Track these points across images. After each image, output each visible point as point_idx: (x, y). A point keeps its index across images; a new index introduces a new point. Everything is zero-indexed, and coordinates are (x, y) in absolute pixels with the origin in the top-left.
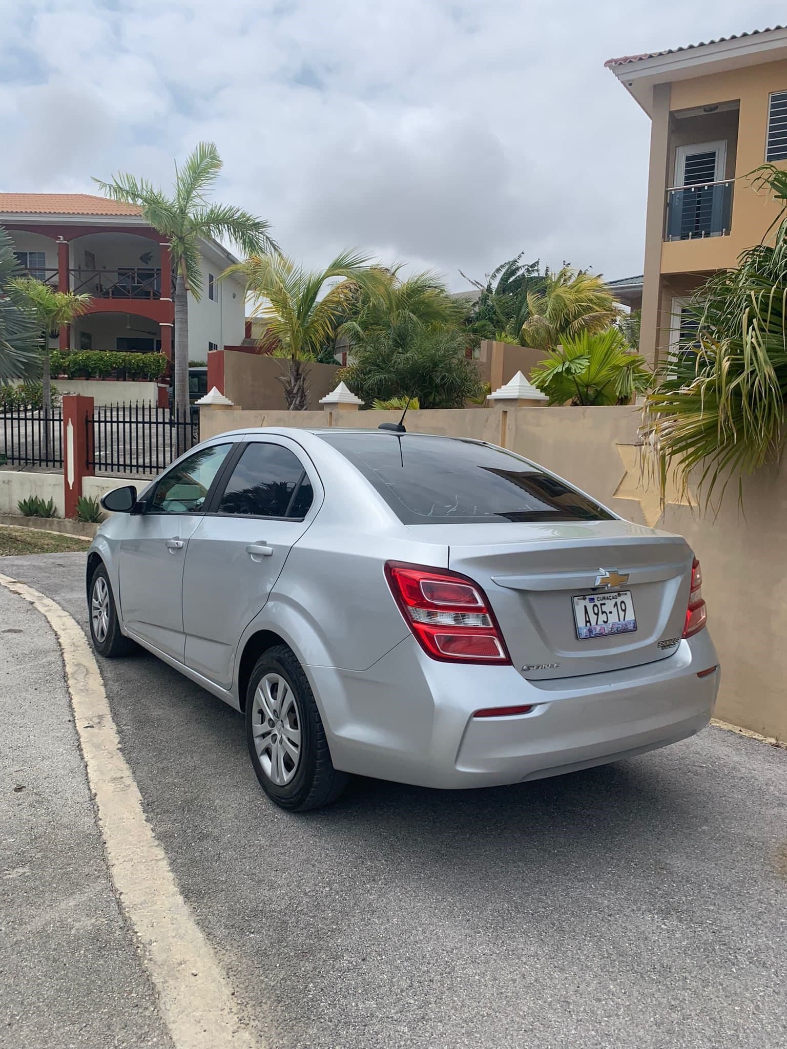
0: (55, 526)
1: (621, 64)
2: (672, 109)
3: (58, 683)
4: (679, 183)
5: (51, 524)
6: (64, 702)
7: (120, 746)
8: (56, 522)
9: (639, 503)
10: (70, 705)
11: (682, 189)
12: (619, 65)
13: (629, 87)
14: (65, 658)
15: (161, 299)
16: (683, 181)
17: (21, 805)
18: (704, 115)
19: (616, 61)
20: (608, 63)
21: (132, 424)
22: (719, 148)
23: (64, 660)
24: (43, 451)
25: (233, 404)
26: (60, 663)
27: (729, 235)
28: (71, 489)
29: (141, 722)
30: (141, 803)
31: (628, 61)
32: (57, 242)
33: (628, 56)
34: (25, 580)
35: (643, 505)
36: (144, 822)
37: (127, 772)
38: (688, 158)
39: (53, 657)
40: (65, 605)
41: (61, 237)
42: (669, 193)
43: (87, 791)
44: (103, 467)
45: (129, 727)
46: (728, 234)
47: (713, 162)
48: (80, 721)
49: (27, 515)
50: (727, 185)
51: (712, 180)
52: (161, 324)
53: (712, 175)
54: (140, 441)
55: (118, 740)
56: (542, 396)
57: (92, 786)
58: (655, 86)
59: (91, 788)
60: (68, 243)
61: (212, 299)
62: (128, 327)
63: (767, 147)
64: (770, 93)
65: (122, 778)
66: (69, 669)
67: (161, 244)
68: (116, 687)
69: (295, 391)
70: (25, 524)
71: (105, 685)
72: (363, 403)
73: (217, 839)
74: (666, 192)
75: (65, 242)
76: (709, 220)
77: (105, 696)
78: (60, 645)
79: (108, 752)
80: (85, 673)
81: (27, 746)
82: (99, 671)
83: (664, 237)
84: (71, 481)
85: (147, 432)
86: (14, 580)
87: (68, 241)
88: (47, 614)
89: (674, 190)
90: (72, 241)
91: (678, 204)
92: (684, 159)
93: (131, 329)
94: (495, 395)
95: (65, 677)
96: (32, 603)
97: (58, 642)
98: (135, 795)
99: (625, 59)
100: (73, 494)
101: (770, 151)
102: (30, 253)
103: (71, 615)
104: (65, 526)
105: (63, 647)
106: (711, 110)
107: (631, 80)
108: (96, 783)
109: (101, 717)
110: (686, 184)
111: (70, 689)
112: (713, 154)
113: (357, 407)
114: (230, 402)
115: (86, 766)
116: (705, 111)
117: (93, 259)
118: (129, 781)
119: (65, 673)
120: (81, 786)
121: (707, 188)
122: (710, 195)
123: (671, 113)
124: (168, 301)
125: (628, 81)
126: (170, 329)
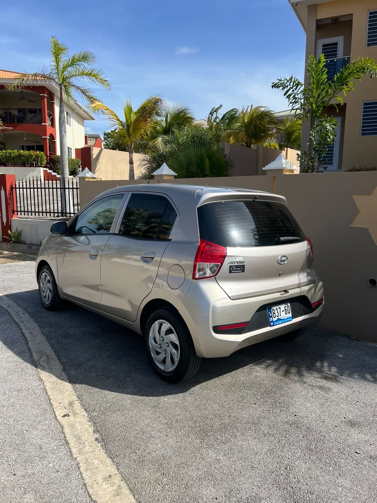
2: (317, 19)
13: (295, 6)
14: (30, 347)
15: (42, 124)
21: (31, 189)
22: (340, 40)
23: (30, 349)
28: (5, 225)
35: (370, 231)
37: (113, 470)
38: (324, 46)
44: (23, 213)
47: (336, 47)
50: (346, 59)
51: (336, 57)
52: (43, 137)
53: (336, 54)
54: (40, 198)
58: (308, 6)
61: (68, 124)
62: (25, 139)
63: (367, 39)
64: (368, 10)
67: (41, 95)
78: (24, 335)
84: (5, 221)
85: (40, 193)
92: (321, 46)
93: (26, 140)
94: (267, 168)
97: (22, 332)
101: (369, 41)
104: (3, 246)
105: (26, 337)
106: (336, 20)
107: (296, 2)
109: (71, 404)
112: (336, 44)
113: (174, 177)
114: (95, 176)
116: (332, 20)
118: (117, 479)
121: (335, 60)
122: (336, 65)
123: (317, 21)
124: (46, 125)
125: (295, 3)
126: (48, 140)
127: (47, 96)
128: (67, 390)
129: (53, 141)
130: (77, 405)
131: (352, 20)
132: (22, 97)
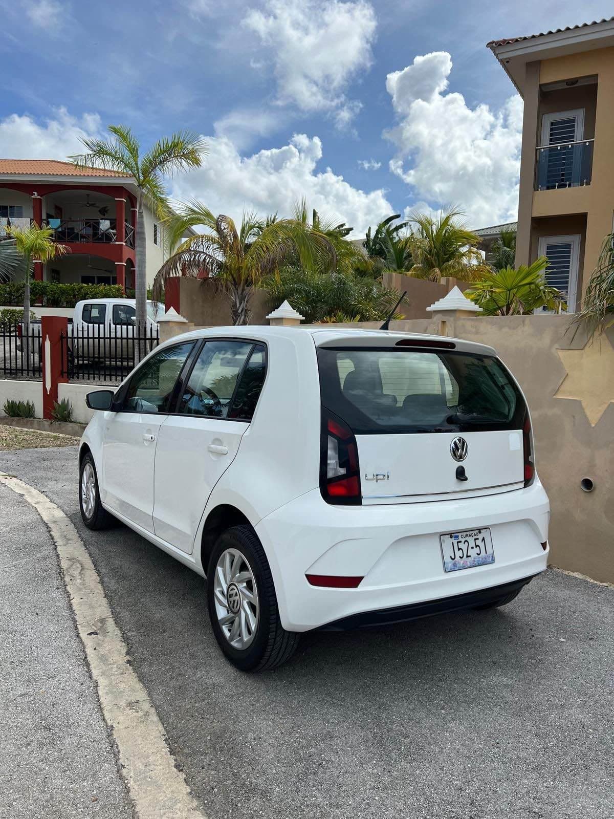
0: (35, 425)
1: (500, 45)
2: (541, 83)
3: (55, 581)
4: (545, 144)
5: (32, 423)
6: (62, 604)
7: (128, 658)
8: (36, 422)
9: (580, 402)
10: (70, 607)
11: (548, 148)
12: (499, 45)
13: (506, 64)
14: (59, 553)
15: (117, 243)
16: (548, 142)
17: (29, 744)
18: (566, 89)
19: (496, 43)
20: (490, 45)
22: (579, 116)
23: (58, 555)
24: (25, 363)
25: (187, 321)
26: (54, 557)
27: (590, 184)
28: (48, 393)
29: (146, 627)
30: (166, 740)
31: (506, 43)
32: (32, 197)
33: (506, 39)
34: (14, 473)
35: (584, 404)
36: (173, 768)
37: (141, 694)
38: (552, 124)
39: (47, 551)
40: (53, 497)
41: (35, 193)
42: (538, 150)
43: (102, 724)
45: (134, 633)
46: (588, 184)
47: (573, 126)
48: (82, 627)
49: (12, 416)
50: (587, 144)
51: (573, 141)
52: (116, 263)
53: (573, 137)
55: (126, 651)
56: (476, 308)
57: (107, 715)
58: (527, 63)
59: (106, 718)
60: (41, 198)
61: (156, 244)
62: (90, 266)
65: (138, 702)
66: (64, 564)
67: (116, 199)
68: (113, 584)
69: (240, 311)
70: (9, 423)
71: (102, 582)
72: (304, 318)
73: (265, 794)
74: (537, 150)
75: (39, 197)
76: (570, 174)
77: (104, 596)
78: (53, 538)
79: (117, 667)
80: (80, 568)
81: (30, 660)
82: (93, 566)
83: (534, 187)
84: (48, 387)
86: (4, 474)
87: (41, 196)
88: (36, 506)
89: (543, 148)
90: (44, 196)
91: (544, 161)
92: (549, 124)
93: (92, 269)
94: (433, 307)
95: (61, 574)
96: (22, 495)
97: (51, 535)
98: (156, 729)
99: (504, 41)
100: (50, 398)
102: (11, 207)
103: (59, 507)
104: (44, 425)
105: (55, 541)
106: (573, 84)
107: (508, 58)
108: (111, 711)
109: (103, 621)
110: (550, 144)
111: (68, 587)
112: (574, 121)
113: (299, 322)
114: (184, 320)
115: (96, 687)
116: (567, 85)
117: (61, 211)
118: (146, 706)
119: (60, 568)
120: (95, 716)
121: (570, 146)
122: (572, 153)
123: (540, 85)
124: (122, 244)
125: (506, 59)
126: (124, 268)
127: (125, 201)
128: (100, 606)
129: (132, 269)
130: (111, 623)
131: (596, 85)
132: (88, 203)
